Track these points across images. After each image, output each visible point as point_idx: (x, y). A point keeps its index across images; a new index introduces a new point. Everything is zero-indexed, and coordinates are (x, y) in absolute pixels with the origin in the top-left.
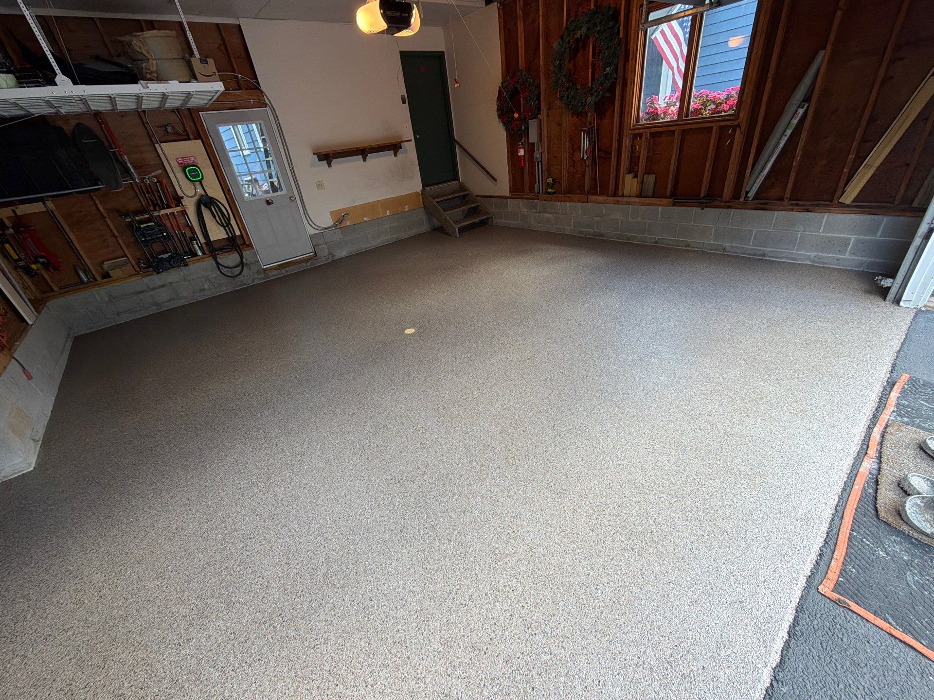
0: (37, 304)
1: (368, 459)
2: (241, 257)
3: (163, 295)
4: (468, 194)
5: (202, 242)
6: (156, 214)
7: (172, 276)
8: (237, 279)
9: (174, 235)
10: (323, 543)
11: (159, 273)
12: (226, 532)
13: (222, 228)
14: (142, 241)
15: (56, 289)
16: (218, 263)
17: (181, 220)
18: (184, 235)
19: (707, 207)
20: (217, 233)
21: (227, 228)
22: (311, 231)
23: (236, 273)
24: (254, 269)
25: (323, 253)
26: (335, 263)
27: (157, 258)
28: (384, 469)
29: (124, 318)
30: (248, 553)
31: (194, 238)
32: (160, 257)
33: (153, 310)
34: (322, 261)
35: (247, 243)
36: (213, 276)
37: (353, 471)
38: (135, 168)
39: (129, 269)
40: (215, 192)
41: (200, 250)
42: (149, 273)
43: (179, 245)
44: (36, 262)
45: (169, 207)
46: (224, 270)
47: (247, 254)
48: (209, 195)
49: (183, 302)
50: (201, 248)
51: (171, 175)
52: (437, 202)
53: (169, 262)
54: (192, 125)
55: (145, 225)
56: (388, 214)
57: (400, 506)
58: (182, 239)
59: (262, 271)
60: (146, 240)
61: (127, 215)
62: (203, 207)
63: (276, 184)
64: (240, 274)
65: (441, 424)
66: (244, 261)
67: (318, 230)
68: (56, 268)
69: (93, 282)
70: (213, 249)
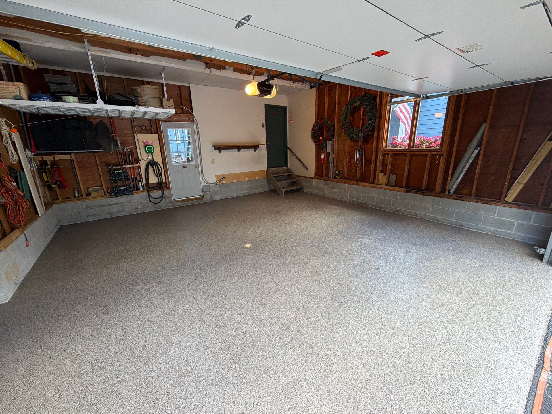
0: (47, 206)
1: (208, 323)
2: (163, 193)
3: (115, 209)
4: (291, 174)
5: (144, 183)
6: (124, 166)
7: (123, 199)
8: (157, 205)
9: (131, 178)
10: (168, 380)
11: (117, 197)
12: (108, 362)
13: (156, 177)
14: (113, 179)
15: (60, 199)
16: (149, 195)
17: (137, 171)
18: (136, 179)
19: (426, 195)
20: (153, 179)
21: (159, 178)
22: (203, 184)
23: (159, 201)
24: (168, 200)
25: (208, 197)
26: (212, 202)
27: (118, 189)
28: (217, 332)
29: (91, 219)
30: (118, 380)
31: (140, 181)
32: (120, 188)
33: (108, 216)
34: (207, 200)
35: (168, 186)
36: (145, 201)
37: (198, 331)
38: (121, 144)
39: (102, 193)
40: (158, 159)
41: (142, 187)
42: (111, 196)
43: (132, 183)
44: (55, 184)
45: (132, 164)
46: (152, 199)
47: (166, 192)
48: (155, 160)
49: (124, 214)
50: (143, 187)
51: (138, 149)
52: (274, 177)
53: (124, 191)
54: (155, 127)
55: (117, 171)
56: (247, 180)
57: (223, 360)
58: (134, 180)
59: (172, 202)
60: (115, 179)
61: (110, 165)
62: (149, 166)
63: (190, 159)
64: (160, 202)
65: (258, 306)
66: (164, 195)
67: (207, 184)
68: (64, 188)
69: (81, 197)
70: (149, 187)
